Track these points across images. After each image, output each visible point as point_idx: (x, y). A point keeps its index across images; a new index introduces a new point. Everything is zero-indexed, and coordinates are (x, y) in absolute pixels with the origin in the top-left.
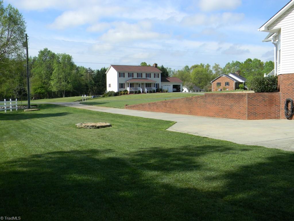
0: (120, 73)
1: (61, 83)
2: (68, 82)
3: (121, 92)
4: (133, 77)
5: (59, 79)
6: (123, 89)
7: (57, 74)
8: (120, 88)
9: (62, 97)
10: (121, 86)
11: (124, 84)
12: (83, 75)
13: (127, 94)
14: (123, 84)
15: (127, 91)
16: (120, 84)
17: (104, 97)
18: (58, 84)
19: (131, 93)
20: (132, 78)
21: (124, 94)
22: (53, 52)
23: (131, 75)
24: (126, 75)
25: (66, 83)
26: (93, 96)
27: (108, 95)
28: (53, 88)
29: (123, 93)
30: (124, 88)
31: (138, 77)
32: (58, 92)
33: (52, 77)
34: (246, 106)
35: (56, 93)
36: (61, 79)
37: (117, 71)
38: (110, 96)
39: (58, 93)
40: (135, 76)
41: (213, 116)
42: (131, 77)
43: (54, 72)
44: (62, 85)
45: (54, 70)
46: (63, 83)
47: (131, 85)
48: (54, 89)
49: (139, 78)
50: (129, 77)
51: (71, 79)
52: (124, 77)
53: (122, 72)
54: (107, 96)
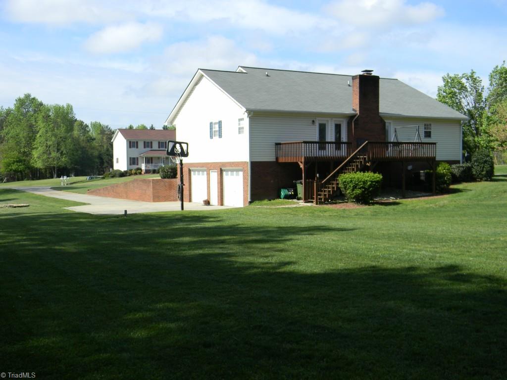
0: (130, 142)
1: (50, 154)
2: (62, 154)
3: (131, 170)
4: (151, 147)
5: (47, 147)
6: (135, 167)
7: (43, 139)
8: (131, 164)
9: (52, 177)
10: (132, 161)
11: (137, 158)
12: (94, 139)
13: (140, 173)
14: (135, 158)
15: (141, 169)
16: (130, 158)
17: (103, 178)
18: (45, 157)
19: (147, 172)
20: (150, 149)
21: (136, 174)
22: (39, 100)
23: (147, 144)
24: (141, 145)
25: (58, 155)
26: (88, 177)
27: (110, 176)
28: (36, 162)
29: (133, 172)
30: (137, 164)
31: (159, 147)
32: (46, 169)
33: (36, 144)
34: (152, 190)
35: (43, 171)
36: (49, 147)
37: (125, 138)
38: (113, 177)
39: (46, 171)
40: (155, 146)
41: (137, 200)
42: (149, 147)
43: (38, 135)
44: (52, 157)
45: (38, 132)
46: (54, 154)
47: (149, 160)
48: (39, 165)
49: (161, 149)
50: (145, 147)
51: (66, 148)
52: (137, 147)
53: (133, 139)
54: (108, 177)
